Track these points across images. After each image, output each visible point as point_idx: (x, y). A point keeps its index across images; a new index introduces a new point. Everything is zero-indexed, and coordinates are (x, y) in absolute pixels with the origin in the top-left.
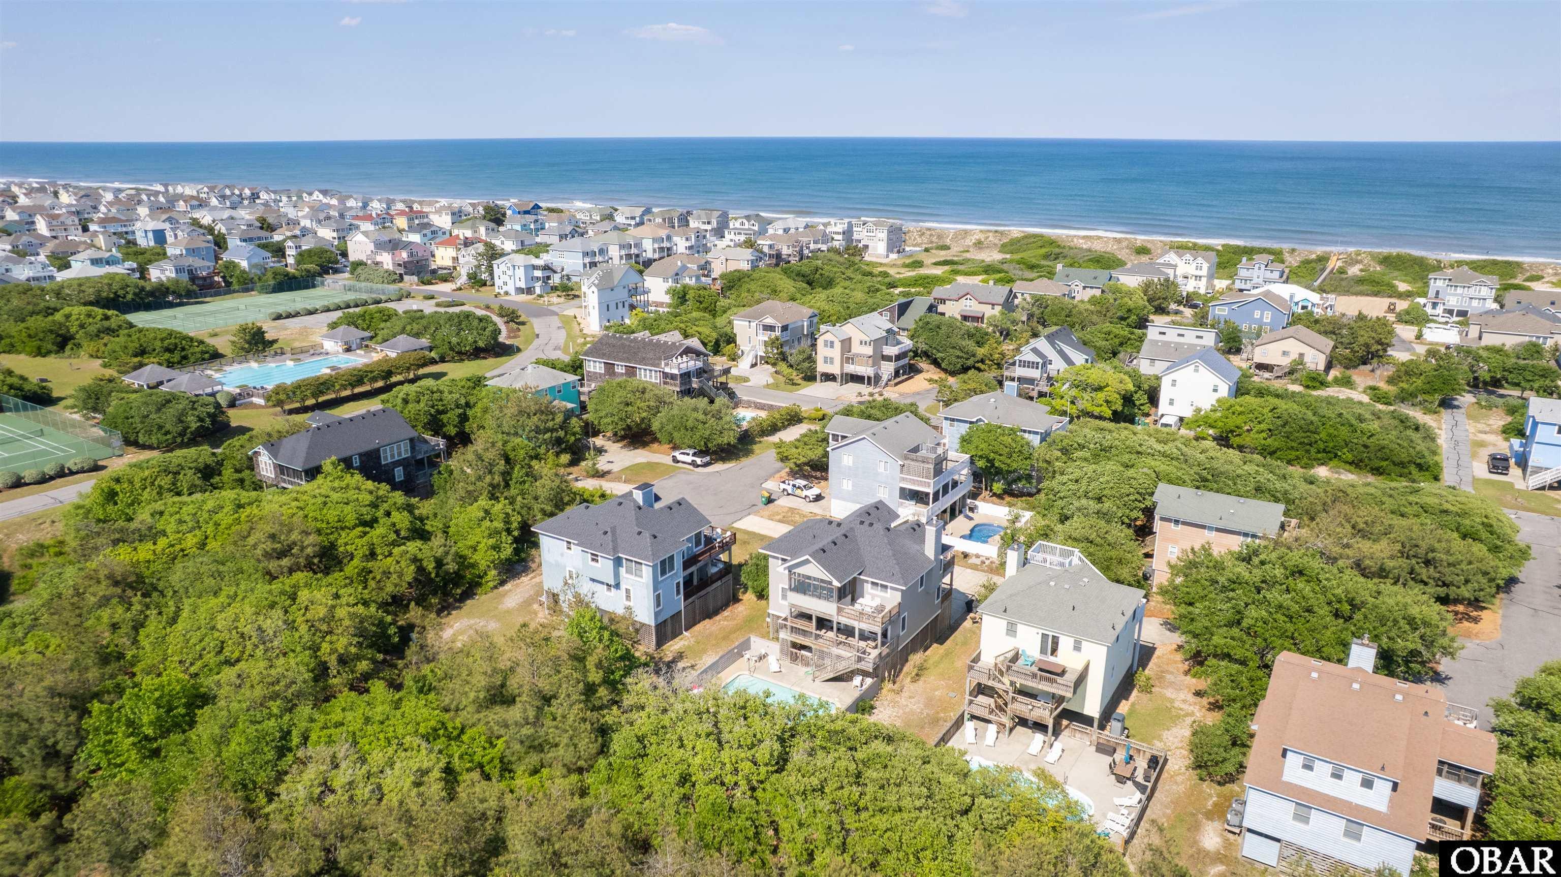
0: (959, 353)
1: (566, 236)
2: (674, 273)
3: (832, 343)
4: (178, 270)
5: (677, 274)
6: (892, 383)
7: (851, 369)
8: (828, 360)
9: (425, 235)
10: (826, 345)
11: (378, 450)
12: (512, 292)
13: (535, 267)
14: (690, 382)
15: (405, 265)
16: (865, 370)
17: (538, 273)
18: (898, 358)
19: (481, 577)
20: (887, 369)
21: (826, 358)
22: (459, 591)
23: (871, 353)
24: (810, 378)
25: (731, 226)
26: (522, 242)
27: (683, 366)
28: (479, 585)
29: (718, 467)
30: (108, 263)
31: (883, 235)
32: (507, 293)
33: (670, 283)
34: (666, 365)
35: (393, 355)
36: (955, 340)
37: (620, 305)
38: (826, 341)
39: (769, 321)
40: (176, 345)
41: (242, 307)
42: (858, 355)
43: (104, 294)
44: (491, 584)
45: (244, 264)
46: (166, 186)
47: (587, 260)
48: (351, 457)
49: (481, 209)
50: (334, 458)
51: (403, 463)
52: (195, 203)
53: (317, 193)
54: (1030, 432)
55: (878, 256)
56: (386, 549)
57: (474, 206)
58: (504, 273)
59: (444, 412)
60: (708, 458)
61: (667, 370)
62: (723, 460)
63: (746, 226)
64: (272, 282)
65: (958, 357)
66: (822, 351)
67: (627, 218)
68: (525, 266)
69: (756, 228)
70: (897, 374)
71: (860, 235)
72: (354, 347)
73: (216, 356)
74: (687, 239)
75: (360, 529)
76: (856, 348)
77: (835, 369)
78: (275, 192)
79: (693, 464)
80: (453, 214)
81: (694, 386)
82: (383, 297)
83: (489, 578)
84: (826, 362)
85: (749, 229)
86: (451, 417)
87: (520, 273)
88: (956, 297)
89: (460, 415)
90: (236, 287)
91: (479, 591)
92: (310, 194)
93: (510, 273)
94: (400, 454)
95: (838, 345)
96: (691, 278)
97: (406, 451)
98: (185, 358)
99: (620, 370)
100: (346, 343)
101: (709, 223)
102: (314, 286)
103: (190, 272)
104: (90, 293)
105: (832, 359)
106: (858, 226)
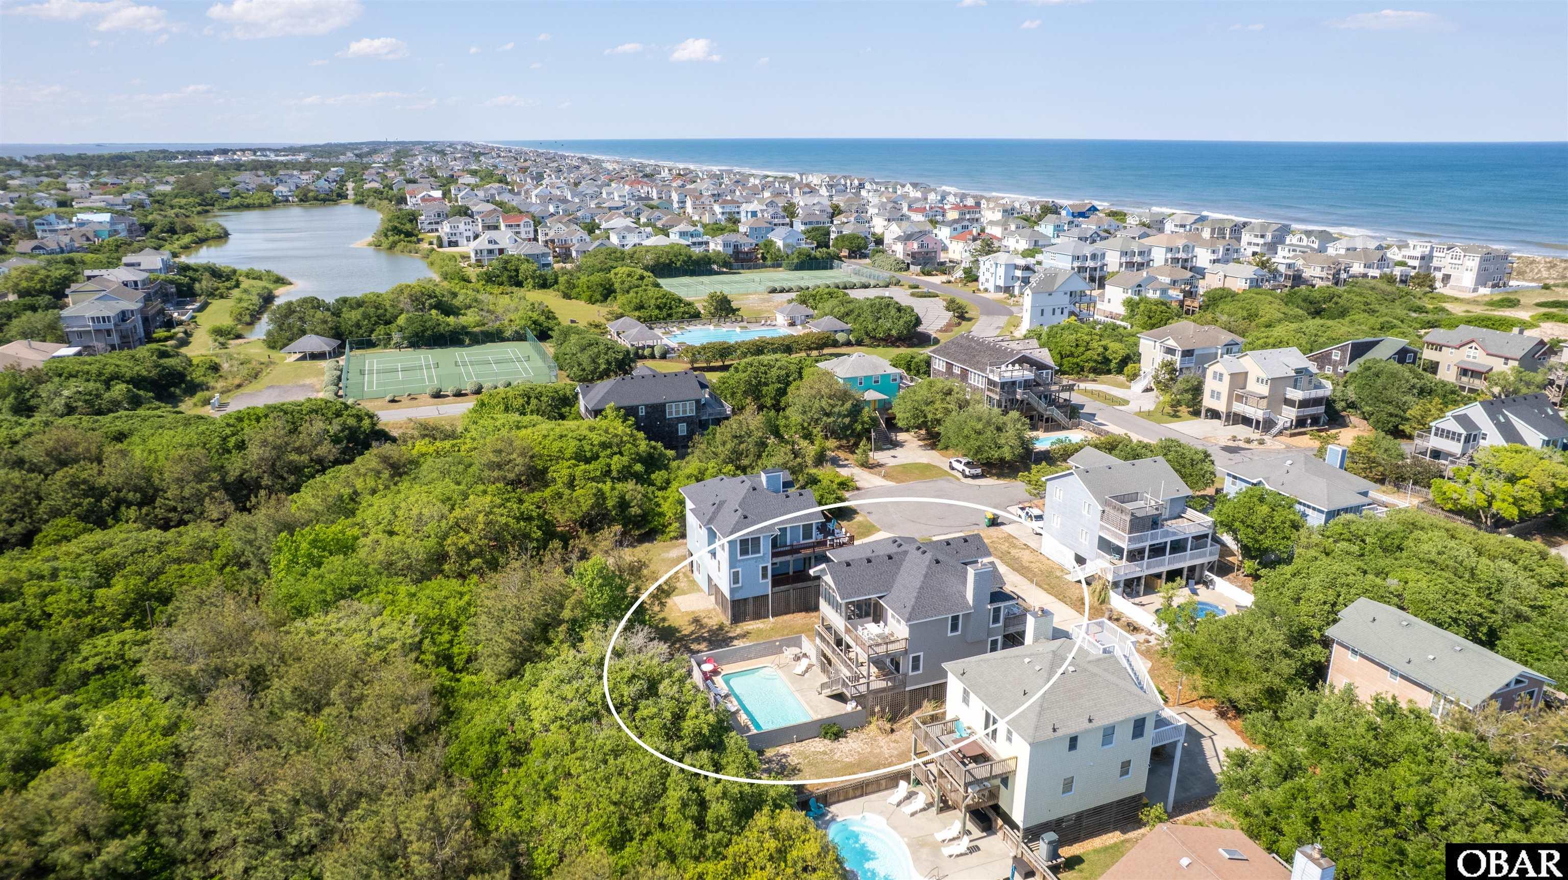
0: (1391, 409)
1: (1086, 239)
2: (1136, 283)
3: (1221, 375)
4: (726, 245)
5: (1139, 286)
6: (1288, 432)
7: (1239, 408)
8: (1215, 395)
9: (955, 229)
10: (1215, 378)
11: (664, 405)
12: (992, 288)
13: (1016, 267)
14: (1015, 393)
15: (913, 255)
16: (1256, 413)
17: (1018, 273)
18: (1304, 404)
19: (666, 527)
20: (1289, 414)
21: (1213, 392)
22: (637, 533)
23: (1266, 394)
24: (1196, 413)
25: (1288, 242)
26: (1036, 242)
27: (1008, 374)
28: (663, 532)
29: (990, 482)
30: (692, 236)
31: (1473, 263)
32: (986, 290)
33: (1129, 294)
34: (992, 371)
35: (815, 330)
36: (1392, 393)
37: (1058, 312)
38: (1215, 373)
39: (1171, 343)
40: (665, 304)
41: (757, 279)
42: (1253, 395)
43: (662, 260)
44: (672, 534)
45: (780, 244)
46: (801, 175)
47: (1076, 264)
48: (637, 407)
49: (1038, 207)
50: (612, 404)
51: (687, 420)
52: (807, 190)
53: (908, 185)
54: (1314, 509)
55: (1462, 289)
56: (583, 482)
57: (1032, 204)
58: (988, 270)
59: (766, 384)
60: (979, 471)
61: (991, 377)
62: (1000, 476)
63: (1305, 243)
64: (796, 261)
65: (1391, 415)
66: (1210, 385)
67: (1176, 226)
68: (1006, 265)
69: (1316, 246)
70: (1301, 422)
71: (1443, 261)
72: (798, 322)
73: (696, 316)
74: (1214, 252)
75: (573, 461)
76: (1252, 386)
77: (1221, 406)
78: (877, 183)
79: (963, 472)
80: (1005, 211)
81: (1018, 397)
82: (873, 283)
83: (672, 528)
84: (1212, 396)
85: (1307, 247)
86: (770, 390)
87: (1001, 271)
88: (1458, 343)
89: (779, 389)
90: (769, 263)
91: (659, 537)
92: (903, 186)
93: (992, 270)
94: (685, 411)
95: (1227, 379)
96: (1155, 291)
97: (691, 410)
98: (670, 315)
99: (957, 371)
100: (792, 318)
101: (1262, 236)
102: (831, 268)
103: (736, 246)
104: (649, 259)
105: (1219, 393)
106: (1441, 250)
